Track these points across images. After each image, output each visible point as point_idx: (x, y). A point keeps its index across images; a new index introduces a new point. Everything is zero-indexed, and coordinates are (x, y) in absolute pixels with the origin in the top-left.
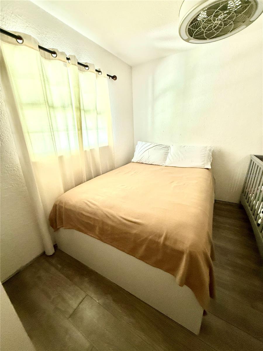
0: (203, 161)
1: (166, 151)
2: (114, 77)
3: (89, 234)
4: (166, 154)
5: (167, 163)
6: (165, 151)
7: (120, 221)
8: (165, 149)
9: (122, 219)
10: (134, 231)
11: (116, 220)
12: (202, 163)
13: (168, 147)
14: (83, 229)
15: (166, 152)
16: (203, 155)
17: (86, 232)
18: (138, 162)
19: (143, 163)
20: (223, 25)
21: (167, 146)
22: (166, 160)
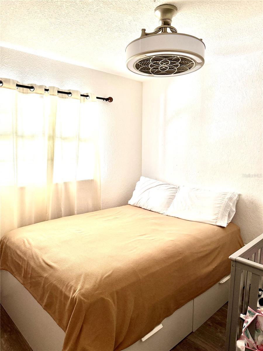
0: (215, 215)
1: (173, 193)
2: (110, 99)
3: (16, 276)
4: (172, 198)
5: (171, 212)
6: (170, 193)
7: (40, 262)
8: (172, 190)
9: (42, 261)
10: (45, 275)
11: (37, 261)
12: (215, 217)
13: (176, 189)
14: (14, 270)
15: (172, 195)
16: (218, 206)
17: (15, 275)
18: (135, 205)
19: (141, 208)
20: (168, 68)
21: (175, 187)
22: (169, 207)
